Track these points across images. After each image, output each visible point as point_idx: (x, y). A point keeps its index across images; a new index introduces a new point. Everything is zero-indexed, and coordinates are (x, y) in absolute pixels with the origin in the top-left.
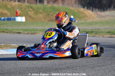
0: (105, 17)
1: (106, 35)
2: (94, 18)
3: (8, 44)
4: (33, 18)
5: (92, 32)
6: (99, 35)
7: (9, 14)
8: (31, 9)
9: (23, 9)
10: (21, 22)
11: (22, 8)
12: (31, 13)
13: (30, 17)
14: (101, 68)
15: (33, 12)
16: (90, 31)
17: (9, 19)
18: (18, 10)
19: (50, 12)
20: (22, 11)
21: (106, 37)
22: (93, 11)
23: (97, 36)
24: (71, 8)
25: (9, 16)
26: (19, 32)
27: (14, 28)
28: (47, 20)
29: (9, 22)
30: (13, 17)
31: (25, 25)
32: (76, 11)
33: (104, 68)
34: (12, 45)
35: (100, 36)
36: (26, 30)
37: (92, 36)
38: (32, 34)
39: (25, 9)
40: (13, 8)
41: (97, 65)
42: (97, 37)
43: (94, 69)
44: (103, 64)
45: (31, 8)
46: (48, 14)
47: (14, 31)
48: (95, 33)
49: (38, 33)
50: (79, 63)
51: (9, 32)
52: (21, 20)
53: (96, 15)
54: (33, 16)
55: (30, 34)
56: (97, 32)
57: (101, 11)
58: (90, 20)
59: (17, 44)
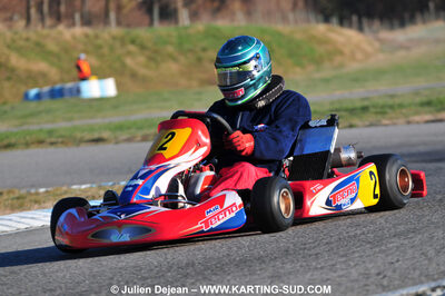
0: (407, 48)
1: (417, 113)
2: (367, 55)
3: (63, 185)
4: (144, 80)
5: (365, 109)
6: (391, 119)
7: (54, 73)
8: (132, 48)
9: (106, 50)
10: (102, 100)
11: (100, 47)
12: (135, 62)
13: (134, 75)
14: (406, 242)
15: (142, 59)
16: (359, 104)
17: (56, 94)
18: (83, 56)
19: (204, 50)
20: (101, 57)
21: (418, 123)
22: (361, 29)
23: (385, 122)
24: (280, 27)
25: (55, 83)
26: (96, 136)
27: (78, 123)
28: (195, 83)
29: (57, 104)
30: (69, 85)
31: (115, 107)
32: (298, 36)
33: (417, 239)
34: (74, 187)
35: (395, 121)
36: (120, 128)
37: (367, 123)
38: (145, 139)
39: (112, 49)
40: (67, 49)
41: (393, 231)
42: (386, 125)
43: (384, 248)
44: (413, 226)
45: (133, 42)
46: (199, 60)
47: (79, 135)
48: (379, 110)
50: (325, 231)
51: (62, 143)
52: (102, 89)
53: (377, 45)
54: (143, 71)
55: (139, 138)
56: (383, 107)
57: (392, 27)
58: (353, 67)
59: (93, 183)
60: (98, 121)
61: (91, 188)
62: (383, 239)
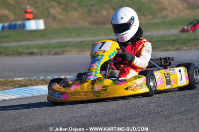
2: (180, 11)
4: (60, 21)
5: (174, 41)
7: (11, 16)
8: (54, 3)
9: (39, 4)
10: (36, 31)
12: (56, 11)
13: (54, 18)
14: (184, 117)
15: (59, 10)
16: (172, 38)
17: (12, 27)
23: (185, 48)
25: (12, 21)
26: (30, 51)
30: (19, 23)
31: (43, 35)
34: (15, 79)
36: (43, 47)
37: (175, 49)
38: (56, 54)
39: (43, 4)
42: (185, 50)
43: (171, 119)
46: (90, 11)
47: (21, 50)
48: (182, 42)
49: (69, 51)
51: (12, 54)
52: (37, 25)
54: (59, 16)
59: (26, 77)
60: (33, 43)
61: (25, 80)
62: (172, 115)
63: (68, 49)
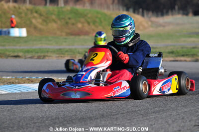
2: (145, 28)
4: (40, 30)
8: (36, 15)
9: (23, 15)
10: (20, 38)
11: (20, 13)
12: (37, 21)
13: (35, 28)
14: (159, 115)
15: (40, 20)
19: (70, 19)
20: (21, 18)
21: (167, 61)
22: (143, 15)
27: (7, 47)
28: (64, 34)
30: (5, 30)
31: (26, 42)
36: (28, 51)
38: (39, 58)
39: (26, 15)
41: (153, 110)
43: (148, 118)
44: (162, 109)
45: (36, 12)
46: (67, 23)
47: (8, 53)
49: (50, 56)
52: (20, 33)
53: (150, 23)
54: (40, 26)
55: (36, 57)
57: (157, 16)
59: (13, 76)
62: (148, 114)
63: (49, 54)
